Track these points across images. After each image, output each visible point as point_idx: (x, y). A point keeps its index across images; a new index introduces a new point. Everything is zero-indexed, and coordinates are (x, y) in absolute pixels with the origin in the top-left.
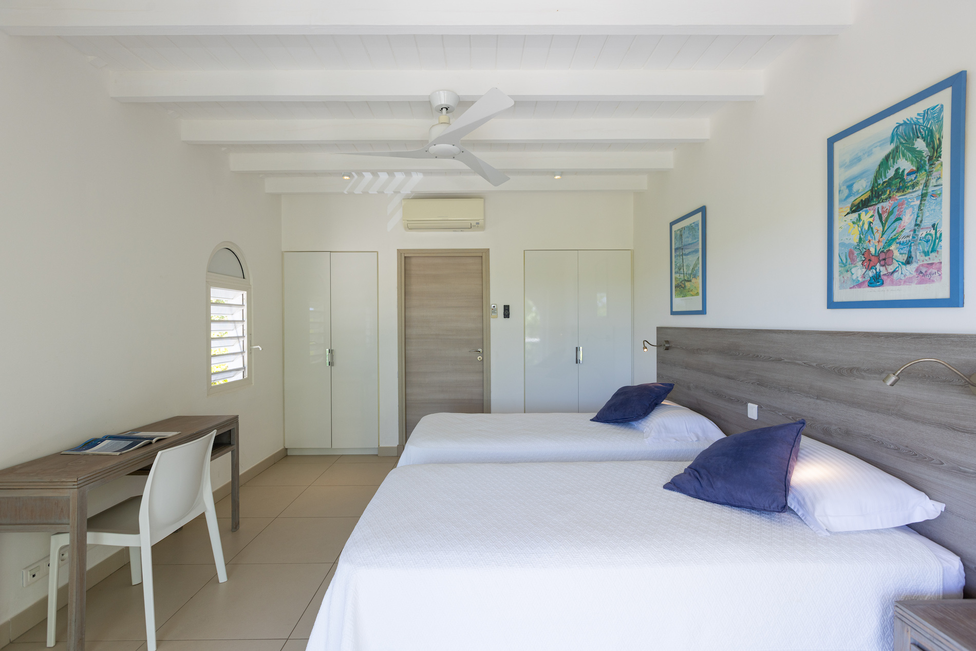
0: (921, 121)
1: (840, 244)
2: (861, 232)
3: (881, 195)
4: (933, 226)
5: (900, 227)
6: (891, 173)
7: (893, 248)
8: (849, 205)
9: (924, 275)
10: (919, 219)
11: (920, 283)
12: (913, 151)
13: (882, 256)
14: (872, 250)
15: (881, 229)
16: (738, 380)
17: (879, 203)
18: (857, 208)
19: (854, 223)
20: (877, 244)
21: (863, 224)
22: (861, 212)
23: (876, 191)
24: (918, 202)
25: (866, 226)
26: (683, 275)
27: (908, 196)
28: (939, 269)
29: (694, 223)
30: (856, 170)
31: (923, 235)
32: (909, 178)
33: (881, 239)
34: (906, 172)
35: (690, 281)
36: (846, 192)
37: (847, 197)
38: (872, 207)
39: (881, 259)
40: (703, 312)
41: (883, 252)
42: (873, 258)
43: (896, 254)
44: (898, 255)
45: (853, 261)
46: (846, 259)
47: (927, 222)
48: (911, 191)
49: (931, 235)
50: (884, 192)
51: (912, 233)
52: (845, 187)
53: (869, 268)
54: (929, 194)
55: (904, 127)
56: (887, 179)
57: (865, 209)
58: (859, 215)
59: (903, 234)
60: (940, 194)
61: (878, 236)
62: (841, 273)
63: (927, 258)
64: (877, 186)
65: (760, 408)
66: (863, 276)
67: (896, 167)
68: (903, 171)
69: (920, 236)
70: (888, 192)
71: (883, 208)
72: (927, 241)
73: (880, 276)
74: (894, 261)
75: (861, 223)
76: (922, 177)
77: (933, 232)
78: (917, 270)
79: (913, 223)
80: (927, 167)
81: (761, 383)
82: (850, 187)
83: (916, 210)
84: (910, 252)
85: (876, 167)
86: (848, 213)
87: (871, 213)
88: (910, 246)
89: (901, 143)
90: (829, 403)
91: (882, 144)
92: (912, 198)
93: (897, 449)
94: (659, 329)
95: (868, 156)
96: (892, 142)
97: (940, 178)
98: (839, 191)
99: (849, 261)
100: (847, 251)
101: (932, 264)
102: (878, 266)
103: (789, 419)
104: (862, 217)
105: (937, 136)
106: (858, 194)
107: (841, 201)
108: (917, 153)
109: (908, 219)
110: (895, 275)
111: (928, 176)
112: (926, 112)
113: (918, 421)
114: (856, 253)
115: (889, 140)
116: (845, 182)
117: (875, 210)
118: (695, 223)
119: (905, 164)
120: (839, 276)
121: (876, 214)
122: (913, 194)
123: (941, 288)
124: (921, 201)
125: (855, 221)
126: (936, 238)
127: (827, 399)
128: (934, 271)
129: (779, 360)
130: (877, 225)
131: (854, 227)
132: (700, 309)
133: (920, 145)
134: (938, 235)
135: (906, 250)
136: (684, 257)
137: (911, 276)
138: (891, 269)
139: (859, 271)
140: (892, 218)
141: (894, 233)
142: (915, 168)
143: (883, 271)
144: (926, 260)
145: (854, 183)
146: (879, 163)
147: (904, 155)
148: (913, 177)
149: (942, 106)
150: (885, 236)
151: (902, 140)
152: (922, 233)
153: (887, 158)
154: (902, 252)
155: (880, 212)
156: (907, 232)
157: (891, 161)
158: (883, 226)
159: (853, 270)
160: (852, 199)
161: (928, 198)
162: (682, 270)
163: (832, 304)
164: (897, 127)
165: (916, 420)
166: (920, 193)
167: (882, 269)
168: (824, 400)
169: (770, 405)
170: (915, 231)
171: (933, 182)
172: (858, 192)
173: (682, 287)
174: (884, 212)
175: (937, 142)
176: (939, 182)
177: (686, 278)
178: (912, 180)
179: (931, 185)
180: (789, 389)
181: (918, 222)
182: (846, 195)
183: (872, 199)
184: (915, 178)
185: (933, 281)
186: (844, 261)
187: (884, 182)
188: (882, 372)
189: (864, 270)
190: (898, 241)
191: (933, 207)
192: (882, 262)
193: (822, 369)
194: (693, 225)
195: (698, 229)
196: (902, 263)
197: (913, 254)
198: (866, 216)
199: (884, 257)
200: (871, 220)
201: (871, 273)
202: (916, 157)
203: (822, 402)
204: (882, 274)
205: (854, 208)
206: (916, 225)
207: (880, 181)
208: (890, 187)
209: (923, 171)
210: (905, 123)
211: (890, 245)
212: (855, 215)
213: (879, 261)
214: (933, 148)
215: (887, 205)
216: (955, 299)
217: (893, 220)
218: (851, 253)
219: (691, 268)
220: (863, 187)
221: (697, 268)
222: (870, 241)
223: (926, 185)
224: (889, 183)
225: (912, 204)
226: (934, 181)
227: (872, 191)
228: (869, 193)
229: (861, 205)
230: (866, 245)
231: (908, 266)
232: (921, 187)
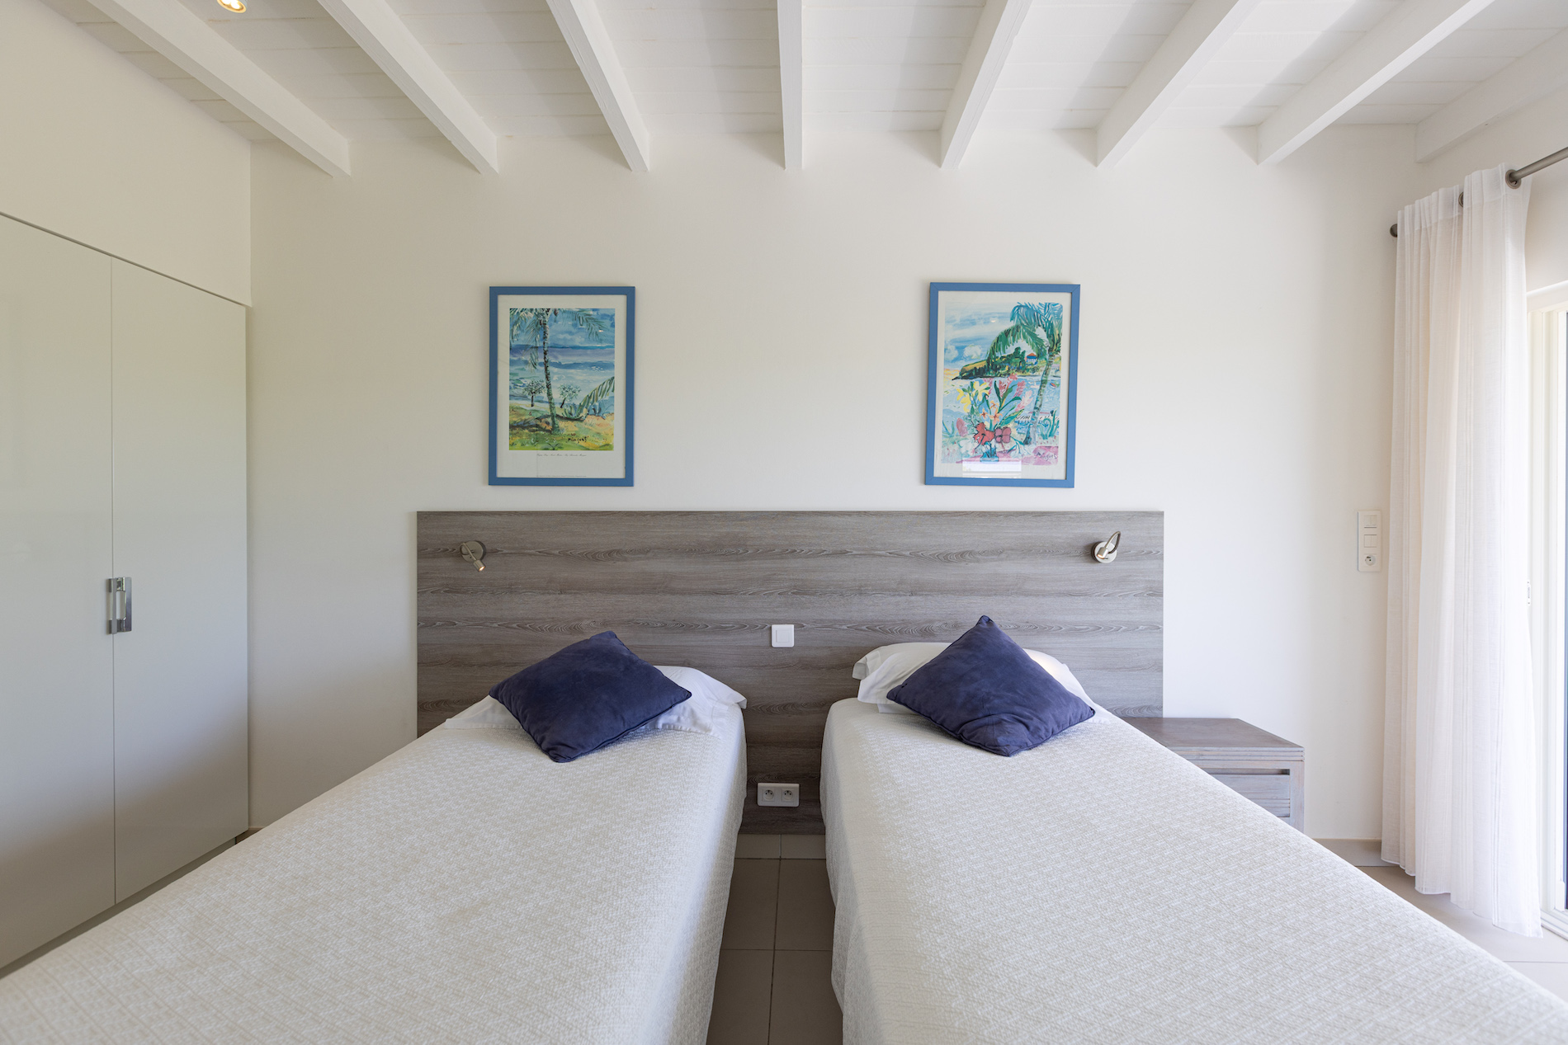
0: (1043, 311)
1: (944, 410)
2: (974, 402)
3: (999, 369)
4: (1052, 412)
5: (1019, 406)
6: (1010, 350)
7: (1010, 425)
8: (960, 369)
9: (1041, 457)
10: (1039, 403)
11: (1038, 463)
12: (1034, 336)
13: (998, 433)
14: (987, 425)
15: (998, 404)
16: (744, 594)
17: (996, 376)
18: (970, 374)
19: (964, 390)
20: (993, 419)
21: (977, 394)
22: (973, 380)
23: (993, 363)
24: (1038, 387)
25: (980, 398)
26: (547, 406)
27: (1028, 378)
28: (1056, 453)
29: (594, 310)
30: (969, 332)
31: (1042, 419)
32: (1030, 361)
33: (998, 415)
34: (1026, 355)
35: (579, 420)
36: (955, 354)
37: (956, 360)
38: (988, 379)
39: (997, 435)
40: (627, 481)
41: (999, 428)
42: (987, 433)
43: (1014, 432)
44: (1016, 433)
45: (962, 432)
46: (953, 429)
47: (1046, 408)
48: (1031, 374)
49: (1049, 420)
50: (1002, 367)
51: (1031, 415)
52: (954, 347)
53: (982, 442)
54: (1049, 382)
55: (1025, 310)
56: (1006, 355)
57: (979, 379)
58: (972, 384)
59: (1022, 414)
60: (1059, 385)
61: (994, 410)
62: (944, 444)
63: (1045, 441)
64: (995, 359)
65: (799, 627)
66: (975, 451)
67: (1016, 346)
68: (1024, 352)
69: (1039, 419)
70: (1007, 368)
71: (1000, 383)
72: (1046, 426)
73: (995, 453)
74: (1011, 439)
75: (974, 393)
76: (1042, 364)
77: (1051, 418)
78: (1035, 451)
79: (1033, 406)
80: (1047, 357)
81: (801, 590)
82: (960, 349)
83: (1036, 394)
84: (1028, 432)
85: (994, 338)
86: (956, 378)
87: (986, 385)
88: (1029, 427)
89: (1022, 324)
90: (930, 597)
91: (1001, 317)
92: (1033, 381)
93: (1017, 628)
94: (423, 518)
95: (984, 323)
96: (1012, 319)
97: (1058, 370)
98: (945, 350)
99: (956, 431)
100: (955, 420)
101: (1050, 447)
102: (993, 442)
103: (861, 630)
104: (974, 386)
105: (1057, 332)
106: (971, 360)
107: (946, 361)
108: (1037, 341)
109: (1027, 401)
110: (1013, 453)
111: (1048, 365)
112: (1047, 306)
113: (1040, 595)
114: (966, 424)
115: (1009, 316)
116: (954, 341)
117: (991, 383)
118: (601, 312)
119: (1027, 348)
120: (943, 447)
121: (993, 387)
122: (1033, 378)
123: (1057, 471)
124: (1041, 386)
125: (966, 388)
126: (1054, 424)
127: (927, 593)
128: (1051, 454)
129: (843, 553)
130: (993, 399)
131: (965, 396)
132: (620, 474)
133: (1041, 333)
134: (1056, 421)
135: (1024, 430)
136: (550, 369)
137: (1029, 456)
138: (1008, 447)
139: (969, 444)
140: (1011, 396)
141: (1013, 411)
142: (1035, 354)
143: (999, 448)
144: (1045, 443)
145: (966, 346)
146: (997, 335)
147: (1025, 337)
148: (1034, 361)
149: (1062, 307)
150: (1002, 412)
151: (1023, 322)
152: (1041, 417)
153: (1007, 333)
154: (1020, 431)
155: (998, 386)
156: (1025, 413)
157: (1010, 338)
158: (1001, 401)
159: (962, 443)
160: (962, 364)
161: (1047, 385)
162: (544, 394)
163: (929, 478)
164: (1020, 307)
165: (1038, 594)
166: (1040, 378)
167: (997, 445)
168: (921, 595)
169: (821, 620)
170: (1034, 413)
171: (1052, 372)
172: (970, 358)
173: (544, 430)
174: (1002, 387)
175: (1056, 337)
176: (1058, 374)
177: (559, 412)
178: (1032, 364)
179: (1050, 374)
180: (861, 591)
181: (1038, 406)
182: (954, 356)
183: (988, 371)
184: (1036, 363)
185: (1050, 463)
186: (950, 431)
187: (1003, 357)
188: (1001, 553)
189: (976, 444)
190: (1016, 420)
191: (1052, 395)
192: (999, 439)
193: (917, 556)
194: (591, 313)
195: (613, 325)
196: (1020, 443)
197: (1032, 436)
198: (981, 386)
199: (1001, 434)
200: (987, 392)
201: (984, 449)
202: (1037, 344)
203: (919, 598)
204: (997, 450)
205: (965, 374)
206: (1035, 408)
207: (999, 355)
208: (1009, 363)
209: (1044, 359)
210: (1026, 306)
211: (1008, 423)
212: (966, 383)
213: (995, 437)
214: (1053, 341)
215: (1006, 381)
216: (1068, 482)
217: (1013, 398)
218: (959, 423)
219: (583, 395)
220: (977, 355)
221: (606, 398)
222: (984, 414)
223: (1046, 373)
224: (1009, 359)
225: (1032, 387)
226: (1053, 371)
227: (988, 361)
228: (985, 363)
229: (974, 373)
230: (979, 417)
231: (1026, 446)
232: (1041, 373)
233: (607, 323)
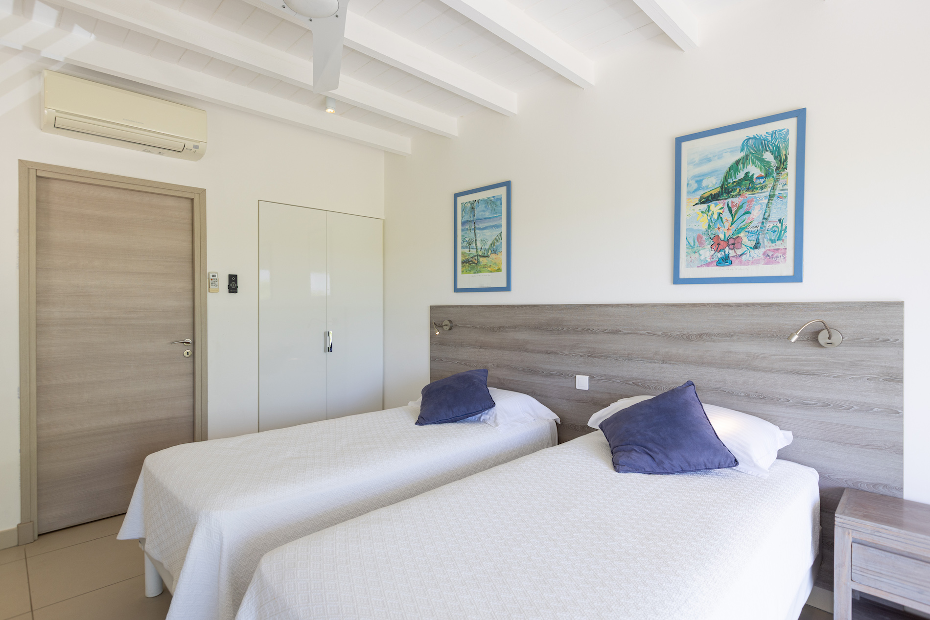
0: (770, 139)
1: (687, 229)
2: (710, 220)
3: (731, 192)
4: (780, 220)
5: (749, 219)
6: (741, 175)
7: (742, 235)
8: (699, 197)
9: (770, 258)
10: (767, 214)
11: (767, 263)
12: (762, 161)
13: (731, 241)
14: (722, 236)
15: (731, 219)
16: (562, 355)
17: (729, 198)
18: (706, 200)
19: (702, 212)
20: (726, 231)
21: (713, 214)
22: (710, 204)
23: (725, 188)
24: (766, 201)
25: (715, 216)
26: (475, 250)
27: (757, 195)
28: (784, 254)
29: (493, 197)
30: (706, 168)
31: (771, 227)
32: (758, 181)
33: (730, 228)
34: (755, 176)
35: (488, 256)
36: (695, 186)
37: (696, 190)
38: (722, 201)
39: (730, 243)
40: (507, 288)
41: (732, 238)
42: (722, 243)
43: (745, 240)
44: (747, 240)
45: (701, 244)
46: (694, 242)
47: (774, 217)
48: (760, 191)
49: (777, 227)
50: (734, 190)
51: (760, 224)
52: (694, 181)
53: (718, 250)
54: (776, 196)
55: (754, 140)
56: (737, 180)
57: (714, 202)
58: (709, 207)
59: (752, 225)
60: (786, 197)
61: (727, 225)
62: (688, 254)
63: (774, 244)
64: (727, 184)
65: (591, 378)
66: (712, 257)
67: (746, 171)
68: (753, 175)
69: (767, 227)
70: (738, 190)
71: (732, 202)
72: (774, 232)
73: (729, 258)
74: (743, 246)
75: (710, 213)
76: (770, 182)
77: (779, 225)
78: (764, 254)
79: (762, 217)
80: (775, 175)
81: (593, 354)
82: (699, 182)
83: (764, 207)
84: (758, 239)
85: (727, 169)
86: (696, 204)
87: (721, 205)
88: (759, 234)
89: (751, 153)
90: (676, 366)
91: (732, 151)
92: (761, 197)
93: (748, 396)
94: (433, 309)
95: (719, 158)
96: (742, 150)
97: (786, 184)
98: (687, 184)
99: (697, 243)
100: (695, 235)
101: (778, 249)
102: (727, 250)
103: (629, 384)
104: (711, 208)
105: (784, 153)
106: (707, 188)
107: (688, 193)
108: (765, 164)
109: (757, 213)
110: (744, 257)
111: (775, 181)
112: (773, 134)
113: (767, 371)
114: (704, 238)
115: (740, 149)
116: (694, 177)
117: (724, 204)
118: (496, 197)
119: (754, 170)
120: (686, 256)
121: (726, 207)
122: (762, 194)
123: (786, 268)
124: (769, 200)
125: (704, 211)
126: (782, 230)
127: (674, 362)
128: (779, 255)
129: (618, 332)
130: (726, 216)
131: (703, 216)
132: (504, 285)
133: (768, 156)
134: (784, 227)
135: (754, 237)
136: (477, 231)
137: (758, 258)
138: (739, 252)
139: (707, 253)
140: (742, 211)
141: (744, 223)
142: (763, 174)
143: (732, 253)
144: (773, 246)
145: (703, 179)
146: (729, 166)
147: (753, 163)
148: (762, 181)
149: (788, 130)
150: (734, 225)
151: (752, 151)
152: (769, 225)
153: (737, 162)
154: (751, 239)
155: (730, 205)
156: (755, 223)
157: (741, 166)
158: (733, 217)
159: (701, 252)
160: (701, 193)
161: (775, 198)
162: (474, 245)
163: (677, 280)
164: (748, 140)
165: (765, 370)
166: (768, 194)
167: (731, 251)
168: (669, 364)
169: (604, 375)
170: (763, 223)
171: (779, 187)
172: (707, 187)
173: (474, 263)
174: (733, 206)
175: (783, 157)
176: (785, 187)
177: (480, 253)
178: (760, 183)
179: (778, 189)
180: (629, 358)
181: (766, 217)
182: (695, 188)
183: (722, 194)
184: (764, 182)
185: (778, 262)
186: (692, 244)
187: (734, 182)
188: (733, 335)
189: (713, 252)
190: (746, 230)
191: (780, 206)
192: (732, 247)
193: (667, 336)
194: (492, 199)
195: (501, 204)
196: (751, 248)
197: (761, 241)
198: (715, 208)
199: (734, 242)
200: (721, 211)
201: (720, 255)
202: (764, 166)
203: (668, 366)
204: (730, 255)
205: (703, 200)
206: (764, 218)
207: (730, 181)
208: (740, 186)
209: (771, 178)
210: (755, 138)
211: (739, 233)
212: (705, 206)
213: (728, 245)
214: (780, 161)
215: (737, 200)
216: (797, 277)
217: (743, 213)
218: (699, 238)
219: (489, 243)
220: (712, 184)
221: (499, 243)
222: (719, 229)
223: (773, 188)
224: (739, 183)
225: (760, 202)
226: (781, 186)
227: (722, 187)
228: (719, 189)
229: (710, 198)
230: (715, 231)
231: (756, 250)
232: (769, 189)
233: (499, 203)
